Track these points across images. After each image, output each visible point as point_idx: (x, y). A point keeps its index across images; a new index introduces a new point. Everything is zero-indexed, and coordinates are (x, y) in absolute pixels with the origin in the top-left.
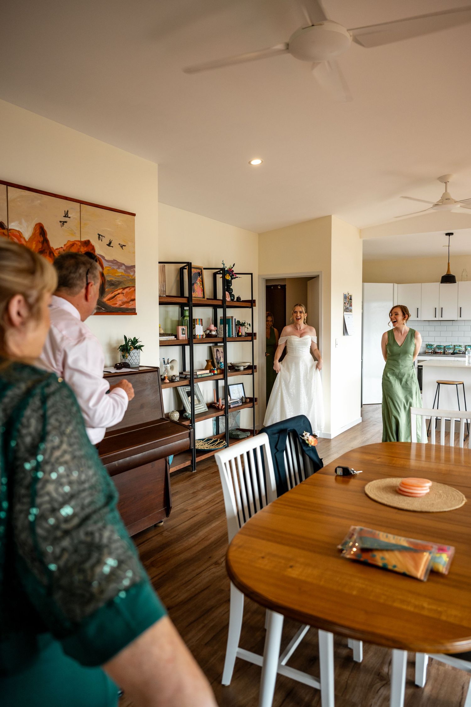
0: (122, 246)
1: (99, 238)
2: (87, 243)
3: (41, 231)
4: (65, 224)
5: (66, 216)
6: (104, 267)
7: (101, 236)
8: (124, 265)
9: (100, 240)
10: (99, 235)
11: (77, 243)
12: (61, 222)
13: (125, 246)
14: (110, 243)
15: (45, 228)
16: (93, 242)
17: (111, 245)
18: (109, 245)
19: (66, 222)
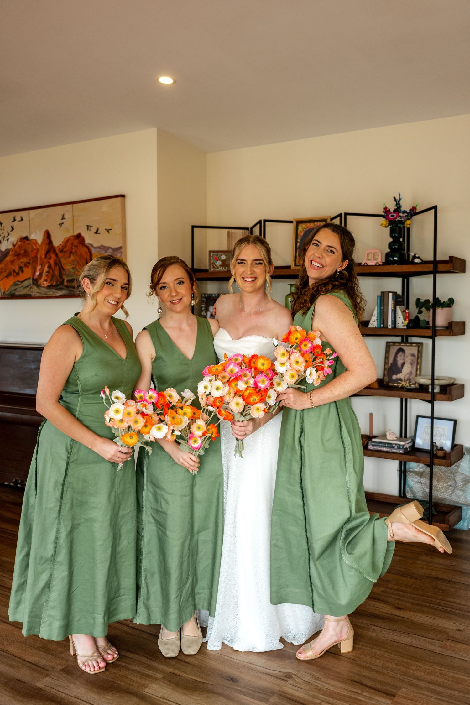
0: (108, 231)
1: (88, 229)
2: (79, 236)
3: (48, 235)
4: (63, 225)
5: (63, 218)
6: (93, 254)
7: (89, 227)
8: (110, 248)
9: (89, 231)
10: (88, 226)
11: (71, 238)
12: (59, 224)
13: (111, 229)
14: (97, 230)
15: (50, 233)
16: (83, 234)
17: (98, 232)
18: (96, 233)
19: (63, 223)
